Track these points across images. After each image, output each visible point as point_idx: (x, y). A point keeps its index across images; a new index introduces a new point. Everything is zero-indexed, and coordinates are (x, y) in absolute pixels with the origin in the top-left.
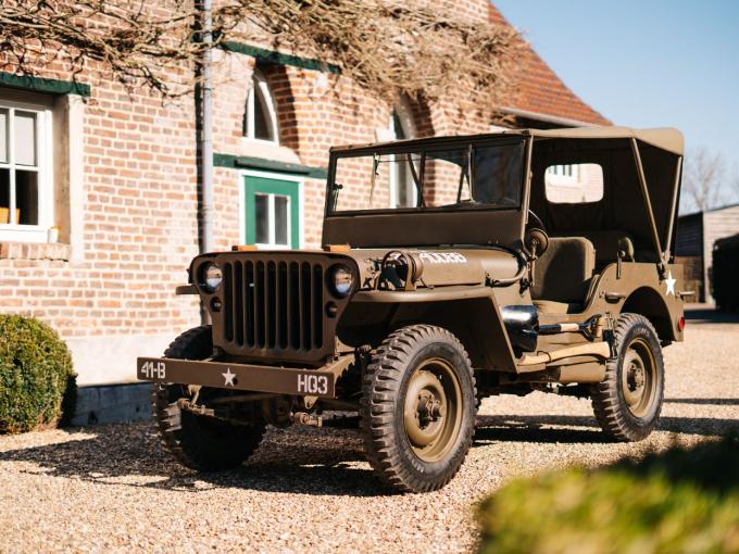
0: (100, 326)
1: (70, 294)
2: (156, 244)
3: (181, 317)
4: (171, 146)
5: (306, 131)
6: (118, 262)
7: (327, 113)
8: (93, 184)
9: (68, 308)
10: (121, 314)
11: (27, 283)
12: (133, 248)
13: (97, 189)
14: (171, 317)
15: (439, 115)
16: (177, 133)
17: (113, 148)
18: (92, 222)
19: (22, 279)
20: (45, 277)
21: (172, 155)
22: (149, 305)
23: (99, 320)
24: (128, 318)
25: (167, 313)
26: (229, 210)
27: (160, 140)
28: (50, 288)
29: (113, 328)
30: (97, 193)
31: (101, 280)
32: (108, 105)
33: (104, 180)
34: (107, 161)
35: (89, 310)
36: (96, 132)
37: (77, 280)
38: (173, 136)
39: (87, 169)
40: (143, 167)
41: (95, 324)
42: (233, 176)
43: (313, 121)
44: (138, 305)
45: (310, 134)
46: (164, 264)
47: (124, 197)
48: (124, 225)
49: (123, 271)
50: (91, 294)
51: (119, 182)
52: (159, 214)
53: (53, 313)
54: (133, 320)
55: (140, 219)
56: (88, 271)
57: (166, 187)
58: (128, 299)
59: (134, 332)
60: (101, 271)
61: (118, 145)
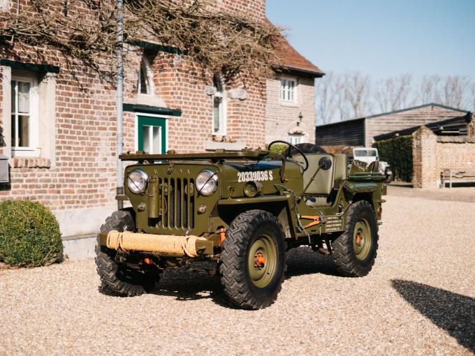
0: (64, 205)
1: (49, 187)
2: (92, 157)
3: (105, 198)
4: (100, 100)
6: (73, 167)
7: (181, 78)
8: (60, 123)
9: (48, 194)
10: (75, 197)
11: (27, 181)
12: (81, 159)
13: (62, 126)
14: (100, 198)
16: (103, 92)
17: (70, 102)
18: (60, 145)
19: (24, 179)
20: (36, 177)
21: (101, 105)
22: (88, 191)
23: (63, 201)
24: (78, 199)
25: (97, 196)
26: (130, 136)
27: (95, 97)
28: (39, 183)
29: (70, 205)
30: (63, 129)
31: (64, 178)
33: (66, 121)
34: (68, 110)
35: (58, 195)
36: (62, 94)
37: (52, 178)
38: (101, 94)
39: (57, 115)
40: (86, 112)
41: (61, 203)
42: (132, 117)
43: (174, 83)
44: (83, 191)
45: (172, 91)
46: (96, 168)
47: (76, 130)
48: (76, 146)
49: (75, 173)
50: (59, 186)
51: (74, 122)
52: (93, 139)
53: (40, 197)
54: (81, 200)
55: (84, 142)
56: (58, 173)
57: (97, 124)
58: (78, 189)
59: (81, 207)
60: (64, 173)
61: (73, 100)
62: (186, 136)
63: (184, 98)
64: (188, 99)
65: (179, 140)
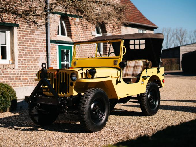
1: (15, 77)
2: (36, 63)
4: (40, 39)
5: (74, 33)
6: (27, 68)
7: (79, 28)
8: (20, 49)
9: (15, 80)
10: (28, 81)
11: (4, 74)
12: (30, 64)
13: (21, 50)
15: (108, 28)
16: (41, 35)
17: (25, 40)
18: (20, 58)
20: (9, 73)
21: (40, 41)
23: (22, 83)
24: (29, 82)
26: (54, 54)
27: (37, 37)
28: (10, 75)
29: (26, 85)
30: (21, 51)
31: (23, 73)
32: (23, 29)
33: (23, 48)
34: (23, 43)
35: (20, 80)
36: (21, 36)
37: (17, 73)
39: (19, 45)
40: (33, 44)
42: (55, 45)
43: (76, 30)
44: (32, 79)
45: (75, 34)
47: (28, 52)
48: (28, 59)
49: (28, 70)
50: (20, 76)
51: (26, 48)
52: (37, 56)
53: (11, 81)
54: (31, 83)
55: (32, 57)
56: (19, 71)
57: (38, 49)
58: (29, 77)
59: (31, 85)
60: (23, 71)
61: (26, 39)
62: (82, 54)
63: (81, 37)
64: (83, 38)
65: (79, 56)
